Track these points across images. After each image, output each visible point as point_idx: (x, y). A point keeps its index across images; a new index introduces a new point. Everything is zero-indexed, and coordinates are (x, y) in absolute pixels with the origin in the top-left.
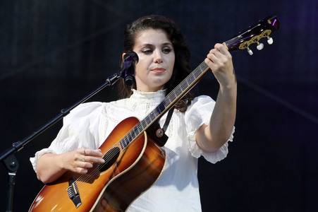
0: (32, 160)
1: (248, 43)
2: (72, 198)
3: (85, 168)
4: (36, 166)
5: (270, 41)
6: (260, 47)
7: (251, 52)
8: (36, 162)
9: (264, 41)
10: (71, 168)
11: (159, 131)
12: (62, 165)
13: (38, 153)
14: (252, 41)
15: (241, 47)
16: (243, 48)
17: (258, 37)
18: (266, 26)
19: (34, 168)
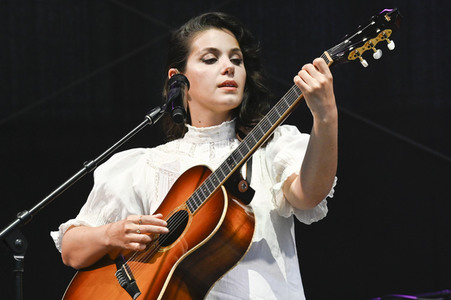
0: (54, 235)
1: (360, 50)
2: (125, 287)
3: (142, 242)
4: (60, 243)
5: (391, 45)
6: (378, 54)
7: (364, 63)
8: (60, 238)
9: (382, 46)
10: (121, 244)
11: (241, 184)
12: (107, 242)
13: (64, 226)
14: (365, 48)
15: (351, 57)
16: (354, 58)
17: (374, 41)
18: (383, 25)
19: (57, 246)
